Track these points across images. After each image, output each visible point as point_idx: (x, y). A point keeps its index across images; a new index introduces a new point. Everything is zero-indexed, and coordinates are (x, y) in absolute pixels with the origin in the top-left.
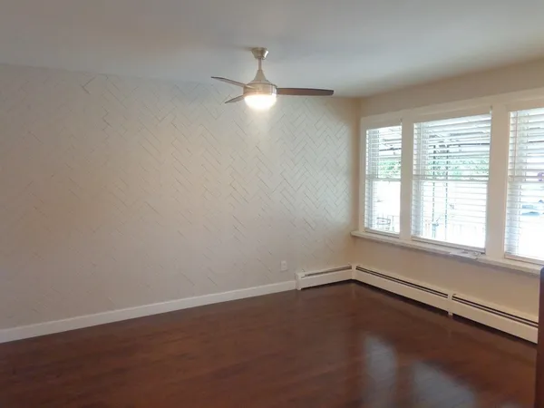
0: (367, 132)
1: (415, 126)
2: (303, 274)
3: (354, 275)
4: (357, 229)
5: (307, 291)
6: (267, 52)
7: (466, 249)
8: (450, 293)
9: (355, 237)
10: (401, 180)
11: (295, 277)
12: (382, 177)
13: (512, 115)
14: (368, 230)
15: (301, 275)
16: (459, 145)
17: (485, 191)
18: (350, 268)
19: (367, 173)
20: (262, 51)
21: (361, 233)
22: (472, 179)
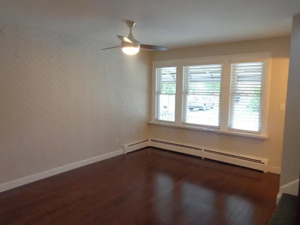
0: (156, 69)
1: (184, 68)
2: (127, 146)
3: (150, 144)
4: (150, 120)
5: (129, 154)
6: (135, 24)
7: (211, 127)
8: (203, 148)
9: (149, 124)
10: (175, 94)
11: (123, 147)
12: (164, 93)
13: (232, 65)
14: (157, 120)
15: (126, 146)
16: (212, 78)
17: (218, 100)
18: (148, 140)
19: (156, 91)
20: (133, 23)
21: (153, 122)
22: (212, 94)
